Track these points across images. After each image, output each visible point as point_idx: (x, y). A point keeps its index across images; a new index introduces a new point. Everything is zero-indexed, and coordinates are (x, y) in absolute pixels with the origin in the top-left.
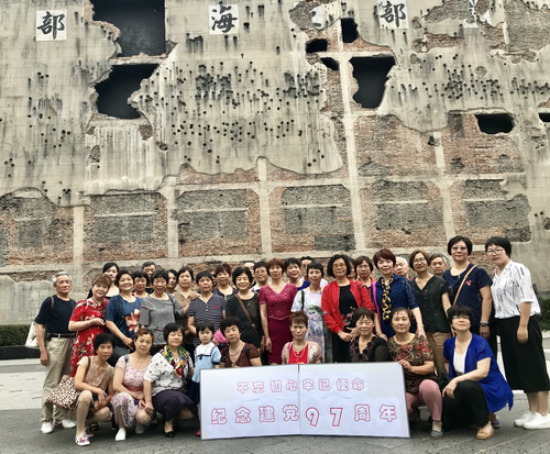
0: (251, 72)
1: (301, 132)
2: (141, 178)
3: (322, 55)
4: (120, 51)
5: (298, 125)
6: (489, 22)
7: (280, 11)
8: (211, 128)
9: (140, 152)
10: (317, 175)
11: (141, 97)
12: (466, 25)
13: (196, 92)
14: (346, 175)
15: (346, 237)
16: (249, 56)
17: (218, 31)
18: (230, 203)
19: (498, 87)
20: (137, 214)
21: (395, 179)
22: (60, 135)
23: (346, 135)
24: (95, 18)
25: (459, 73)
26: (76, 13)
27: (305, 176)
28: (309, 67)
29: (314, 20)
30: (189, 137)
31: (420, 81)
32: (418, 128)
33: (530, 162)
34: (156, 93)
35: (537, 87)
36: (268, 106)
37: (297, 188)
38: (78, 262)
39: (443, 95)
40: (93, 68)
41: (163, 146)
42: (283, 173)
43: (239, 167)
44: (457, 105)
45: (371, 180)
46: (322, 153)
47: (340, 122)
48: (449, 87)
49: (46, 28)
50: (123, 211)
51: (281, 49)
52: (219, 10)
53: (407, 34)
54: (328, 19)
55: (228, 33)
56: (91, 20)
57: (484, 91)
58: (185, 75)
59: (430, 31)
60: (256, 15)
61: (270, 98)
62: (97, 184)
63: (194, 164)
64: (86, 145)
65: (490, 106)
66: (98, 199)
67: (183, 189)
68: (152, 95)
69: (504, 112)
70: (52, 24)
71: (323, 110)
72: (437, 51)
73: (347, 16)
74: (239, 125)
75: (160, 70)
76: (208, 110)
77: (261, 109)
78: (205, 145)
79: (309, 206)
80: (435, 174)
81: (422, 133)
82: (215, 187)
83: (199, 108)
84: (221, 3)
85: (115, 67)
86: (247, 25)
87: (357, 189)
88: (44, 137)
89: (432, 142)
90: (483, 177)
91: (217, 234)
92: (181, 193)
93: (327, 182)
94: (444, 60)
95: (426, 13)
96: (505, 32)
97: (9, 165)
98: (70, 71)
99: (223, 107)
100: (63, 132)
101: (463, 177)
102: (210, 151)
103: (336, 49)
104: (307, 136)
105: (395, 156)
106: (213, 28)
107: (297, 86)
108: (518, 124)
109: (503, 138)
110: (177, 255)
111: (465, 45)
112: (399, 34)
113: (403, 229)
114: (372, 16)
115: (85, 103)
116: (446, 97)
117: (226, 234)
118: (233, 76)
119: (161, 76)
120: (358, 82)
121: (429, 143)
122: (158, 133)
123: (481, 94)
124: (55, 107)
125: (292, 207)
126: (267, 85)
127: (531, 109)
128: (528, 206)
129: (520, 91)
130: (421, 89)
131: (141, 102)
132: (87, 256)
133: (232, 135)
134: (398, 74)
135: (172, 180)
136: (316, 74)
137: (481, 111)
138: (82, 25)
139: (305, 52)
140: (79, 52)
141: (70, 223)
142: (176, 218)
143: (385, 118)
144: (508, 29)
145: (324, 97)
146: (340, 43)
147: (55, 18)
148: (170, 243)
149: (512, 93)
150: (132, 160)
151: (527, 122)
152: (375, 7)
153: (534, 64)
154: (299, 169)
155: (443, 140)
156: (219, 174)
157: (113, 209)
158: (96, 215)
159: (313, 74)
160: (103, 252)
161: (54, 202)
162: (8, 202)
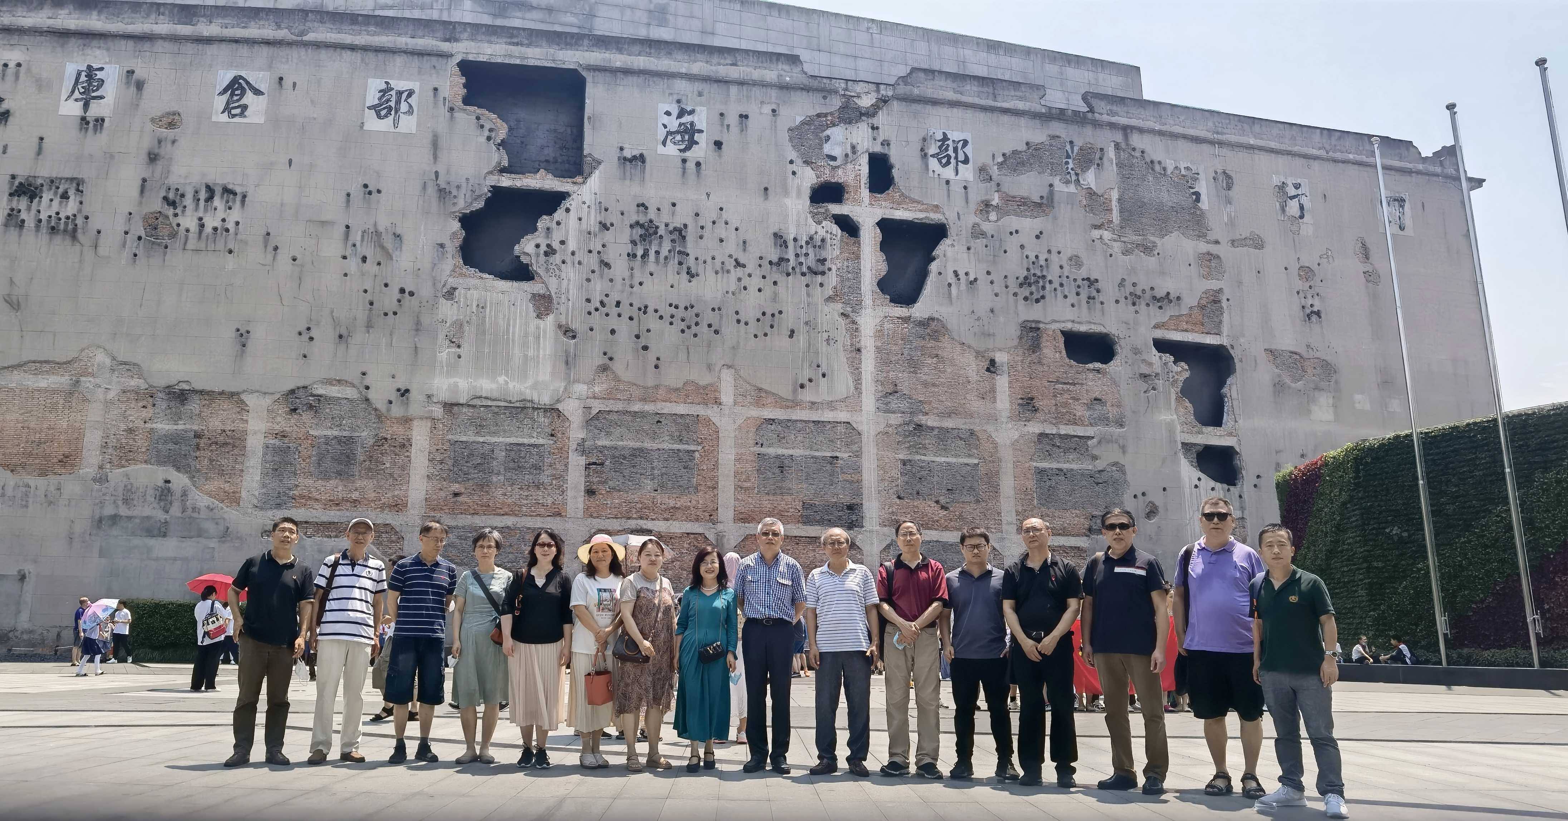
0: (721, 224)
1: (792, 332)
2: (530, 383)
3: (835, 209)
4: (505, 163)
5: (789, 320)
6: (1094, 188)
7: (774, 127)
8: (650, 310)
9: (531, 339)
10: (813, 403)
11: (538, 246)
12: (1059, 186)
13: (629, 248)
14: (857, 407)
15: (851, 508)
16: (718, 199)
17: (672, 150)
18: (672, 436)
19: (1098, 291)
20: (520, 440)
21: (930, 421)
22: (397, 295)
23: (863, 343)
24: (467, 101)
25: (1042, 262)
26: (436, 89)
27: (795, 404)
28: (813, 227)
29: (827, 149)
30: (613, 322)
31: (984, 267)
32: (973, 344)
33: (1134, 412)
34: (562, 242)
35: (1154, 298)
36: (743, 284)
37: (780, 422)
38: (414, 511)
39: (1015, 294)
40: (458, 187)
41: (568, 332)
42: (760, 395)
43: (692, 378)
44: (1034, 313)
45: (896, 419)
46: (824, 368)
47: (854, 322)
48: (1025, 282)
49: (383, 109)
50: (494, 434)
51: (770, 191)
53: (969, 190)
54: (849, 151)
55: (688, 154)
56: (460, 103)
57: (1078, 294)
58: (612, 217)
59: (1005, 188)
60: (735, 129)
61: (748, 270)
62: (456, 385)
63: (618, 367)
64: (440, 317)
65: (1084, 319)
66: (456, 408)
67: (597, 406)
68: (556, 245)
69: (1104, 330)
70: (393, 104)
71: (830, 299)
72: (1013, 222)
73: (878, 149)
74: (695, 310)
75: (572, 203)
76: (647, 280)
77: (733, 287)
79: (797, 452)
80: (993, 418)
81: (979, 354)
82: (649, 408)
83: (632, 276)
84: (679, 101)
85: (497, 191)
86: (718, 144)
87: (873, 433)
89: (992, 367)
90: (1064, 430)
91: (649, 485)
92: (594, 412)
93: (828, 416)
94: (1022, 238)
95: (1000, 159)
96: (1114, 204)
98: (421, 187)
99: (672, 278)
101: (1035, 428)
103: (858, 202)
104: (801, 338)
105: (934, 385)
106: (664, 143)
107: (791, 256)
108: (1122, 352)
109: (1098, 371)
110: (580, 514)
111: (1055, 218)
112: (956, 189)
113: (937, 502)
114: (918, 153)
115: (442, 246)
116: (1020, 297)
117: (662, 486)
118: (690, 228)
119: (573, 215)
120: (888, 260)
121: (988, 370)
122: (562, 308)
123: (1072, 298)
125: (771, 451)
126: (744, 250)
127: (1142, 330)
128: (1125, 481)
129: (1130, 301)
130: (983, 280)
131: (538, 255)
132: (432, 505)
133: (683, 325)
134: (950, 252)
135: (581, 389)
136: (823, 240)
137: (1069, 326)
138: (443, 111)
139: (809, 202)
140: (435, 157)
141: (405, 445)
142: (583, 453)
143: (924, 323)
144: (1119, 200)
145: (832, 279)
146: (865, 193)
148: (570, 493)
149: (1117, 302)
150: (517, 351)
151: (1136, 351)
152: (924, 140)
153: (1151, 262)
154: (785, 391)
155: (1011, 367)
156: (657, 387)
157: (480, 428)
158: (450, 437)
159: (818, 238)
160: (460, 499)
161: (379, 406)
162: (299, 401)
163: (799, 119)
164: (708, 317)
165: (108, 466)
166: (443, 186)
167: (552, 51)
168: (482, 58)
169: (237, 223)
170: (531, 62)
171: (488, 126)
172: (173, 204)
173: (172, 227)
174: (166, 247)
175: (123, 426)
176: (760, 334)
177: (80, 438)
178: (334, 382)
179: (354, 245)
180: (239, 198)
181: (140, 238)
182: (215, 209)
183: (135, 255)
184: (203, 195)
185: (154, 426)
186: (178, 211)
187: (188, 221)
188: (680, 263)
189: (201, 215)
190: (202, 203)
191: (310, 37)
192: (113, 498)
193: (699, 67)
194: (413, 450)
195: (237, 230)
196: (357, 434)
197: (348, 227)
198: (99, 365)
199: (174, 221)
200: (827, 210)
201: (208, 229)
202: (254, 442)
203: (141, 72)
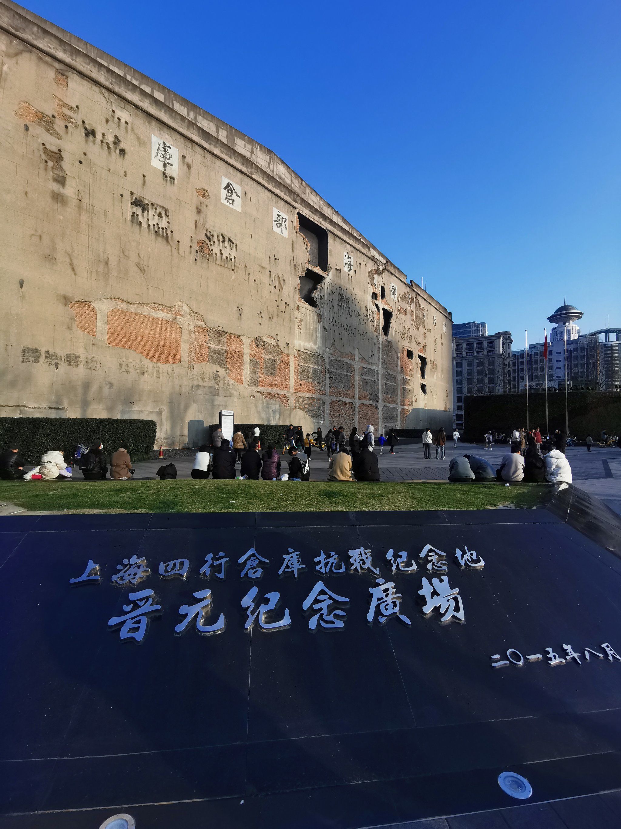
0: (356, 300)
1: (368, 339)
2: (316, 346)
3: (376, 302)
4: (310, 260)
7: (366, 270)
8: (342, 325)
9: (317, 330)
10: (372, 363)
11: (318, 295)
12: (408, 307)
13: (338, 302)
14: (379, 366)
15: (377, 396)
16: (355, 290)
17: (347, 270)
18: (346, 370)
19: (412, 339)
20: (315, 367)
21: (389, 372)
22: (284, 304)
23: (380, 346)
24: (300, 230)
25: (405, 329)
26: (292, 221)
27: (369, 363)
28: (372, 306)
29: (375, 281)
30: (335, 328)
31: (398, 327)
32: (396, 350)
33: (415, 373)
34: (324, 296)
35: (419, 343)
36: (360, 321)
37: (366, 368)
38: (292, 390)
40: (299, 265)
41: (325, 329)
42: (363, 359)
43: (350, 351)
44: (404, 343)
45: (384, 370)
46: (374, 352)
47: (379, 339)
48: (403, 334)
49: (278, 223)
50: (309, 364)
51: (365, 291)
52: (347, 257)
53: (396, 303)
54: (378, 284)
55: (349, 273)
56: (298, 230)
58: (334, 290)
59: (401, 305)
60: (359, 268)
62: (300, 344)
63: (336, 344)
64: (296, 316)
65: (410, 346)
67: (331, 357)
68: (322, 296)
70: (281, 222)
71: (375, 331)
72: (402, 316)
73: (382, 285)
74: (351, 328)
75: (325, 281)
76: (342, 315)
78: (340, 334)
79: (369, 378)
81: (396, 353)
82: (342, 360)
83: (338, 312)
84: (348, 253)
85: (308, 270)
86: (355, 271)
87: (381, 374)
88: (277, 303)
91: (342, 385)
92: (331, 359)
93: (374, 368)
94: (403, 321)
95: (400, 296)
96: (414, 315)
97: (260, 316)
98: (290, 261)
99: (346, 315)
100: (286, 303)
102: (341, 339)
103: (379, 301)
104: (370, 343)
105: (390, 361)
106: (345, 267)
108: (414, 356)
109: (411, 361)
110: (329, 395)
111: (407, 316)
112: (394, 302)
113: (390, 396)
114: (389, 289)
115: (296, 288)
116: (402, 338)
117: (344, 386)
118: (350, 299)
119: (326, 286)
120: (384, 321)
122: (324, 320)
123: (409, 340)
124: (282, 284)
125: (364, 377)
127: (417, 351)
129: (416, 343)
130: (397, 331)
131: (318, 298)
132: (296, 388)
133: (349, 333)
134: (393, 322)
135: (328, 351)
137: (408, 348)
138: (294, 231)
139: (371, 298)
140: (293, 251)
141: (288, 365)
142: (329, 373)
143: (388, 342)
145: (375, 325)
146: (381, 298)
147: (283, 218)
148: (326, 387)
149: (414, 343)
150: (314, 334)
151: (416, 357)
152: (390, 285)
153: (419, 333)
154: (367, 359)
155: (400, 358)
156: (343, 353)
157: (306, 361)
158: (299, 363)
159: (373, 310)
160: (302, 386)
161: (281, 349)
162: (259, 343)
163: (370, 269)
164: (353, 331)
165: (193, 362)
166: (295, 263)
167: (320, 220)
168: (304, 214)
169: (235, 257)
170: (315, 222)
171: (306, 243)
172: (209, 238)
173: (210, 250)
174: (208, 260)
175: (197, 344)
176: (363, 339)
177: (179, 346)
178: (269, 337)
179: (272, 280)
180: (234, 246)
181: (197, 251)
182: (226, 248)
183: (196, 260)
184: (221, 239)
185: (210, 345)
186: (212, 243)
187: (216, 250)
188: (348, 311)
189: (221, 249)
190: (221, 242)
191: (254, 176)
192: (197, 377)
193: (351, 242)
194: (290, 367)
195: (235, 261)
196: (276, 359)
197: (270, 271)
198: (184, 312)
199: (211, 248)
200: (374, 302)
201: (224, 257)
202: (247, 358)
203: (188, 160)
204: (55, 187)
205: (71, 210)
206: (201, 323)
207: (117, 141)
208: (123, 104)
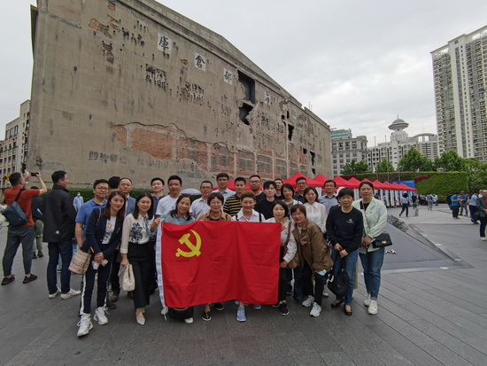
0: (272, 120)
2: (249, 147)
4: (245, 97)
5: (280, 141)
6: (306, 124)
8: (264, 135)
9: (250, 138)
11: (250, 118)
12: (303, 123)
13: (261, 121)
14: (286, 158)
16: (272, 114)
18: (267, 161)
19: (306, 142)
20: (249, 160)
21: (293, 162)
23: (287, 147)
25: (302, 136)
26: (234, 75)
27: (280, 157)
29: (283, 109)
30: (260, 137)
32: (296, 149)
33: (308, 162)
34: (253, 118)
37: (279, 160)
40: (238, 101)
41: (254, 137)
42: (277, 155)
43: (269, 150)
45: (290, 161)
46: (283, 150)
47: (286, 143)
48: (301, 139)
49: (226, 77)
50: (245, 158)
51: (277, 115)
52: (266, 95)
55: (268, 104)
56: (238, 80)
58: (259, 114)
59: (299, 122)
60: (273, 101)
61: (275, 130)
62: (240, 146)
63: (261, 146)
64: (237, 130)
65: (305, 146)
66: (240, 152)
69: (306, 149)
71: (284, 138)
72: (299, 128)
73: (288, 110)
74: (269, 136)
75: (254, 109)
76: (264, 129)
77: (274, 133)
78: (263, 140)
80: (298, 162)
82: (264, 155)
83: (262, 127)
84: (267, 92)
85: (244, 104)
86: (271, 103)
87: (288, 163)
88: (226, 123)
89: (298, 153)
92: (258, 155)
93: (283, 160)
94: (300, 131)
95: (298, 116)
96: (307, 127)
97: (217, 131)
98: (233, 98)
99: (267, 129)
100: (231, 123)
101: (301, 164)
102: (264, 143)
104: (281, 145)
105: (293, 156)
106: (266, 101)
107: (280, 128)
108: (307, 152)
109: (305, 155)
111: (303, 128)
112: (295, 121)
114: (291, 112)
115: (237, 114)
116: (300, 142)
117: (266, 171)
118: (269, 119)
119: (254, 112)
120: (289, 132)
122: (253, 132)
124: (229, 112)
125: (278, 165)
126: (275, 126)
127: (309, 149)
129: (308, 144)
130: (297, 137)
133: (268, 139)
134: (294, 132)
135: (256, 150)
136: (283, 126)
139: (281, 118)
140: (235, 92)
143: (292, 144)
145: (284, 134)
146: (287, 118)
147: (229, 74)
148: (255, 171)
150: (248, 141)
153: (310, 138)
156: (265, 151)
157: (243, 156)
158: (239, 158)
160: (241, 171)
161: (229, 150)
162: (216, 146)
163: (280, 101)
164: (271, 138)
165: (179, 158)
166: (236, 100)
167: (250, 73)
168: (241, 71)
169: (202, 97)
170: (247, 75)
171: (243, 88)
172: (187, 87)
173: (188, 94)
174: (187, 99)
175: (181, 148)
176: (277, 143)
177: (171, 149)
178: (222, 143)
179: (223, 110)
180: (202, 91)
181: (181, 95)
182: (197, 92)
183: (180, 99)
184: (194, 87)
185: (188, 148)
186: (189, 89)
187: (192, 94)
188: (268, 126)
189: (195, 93)
190: (194, 89)
191: (213, 51)
192: (181, 167)
193: (269, 86)
194: (234, 160)
195: (202, 99)
196: (226, 156)
197: (222, 105)
198: (174, 129)
199: (189, 92)
200: (283, 121)
201: (196, 97)
202: (209, 155)
203: (177, 45)
204: (108, 64)
205: (116, 76)
206: (183, 136)
207: (140, 37)
208: (143, 17)
